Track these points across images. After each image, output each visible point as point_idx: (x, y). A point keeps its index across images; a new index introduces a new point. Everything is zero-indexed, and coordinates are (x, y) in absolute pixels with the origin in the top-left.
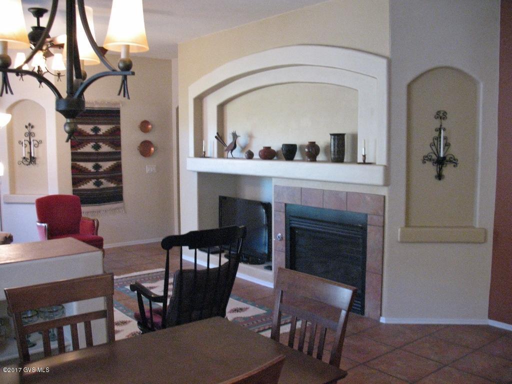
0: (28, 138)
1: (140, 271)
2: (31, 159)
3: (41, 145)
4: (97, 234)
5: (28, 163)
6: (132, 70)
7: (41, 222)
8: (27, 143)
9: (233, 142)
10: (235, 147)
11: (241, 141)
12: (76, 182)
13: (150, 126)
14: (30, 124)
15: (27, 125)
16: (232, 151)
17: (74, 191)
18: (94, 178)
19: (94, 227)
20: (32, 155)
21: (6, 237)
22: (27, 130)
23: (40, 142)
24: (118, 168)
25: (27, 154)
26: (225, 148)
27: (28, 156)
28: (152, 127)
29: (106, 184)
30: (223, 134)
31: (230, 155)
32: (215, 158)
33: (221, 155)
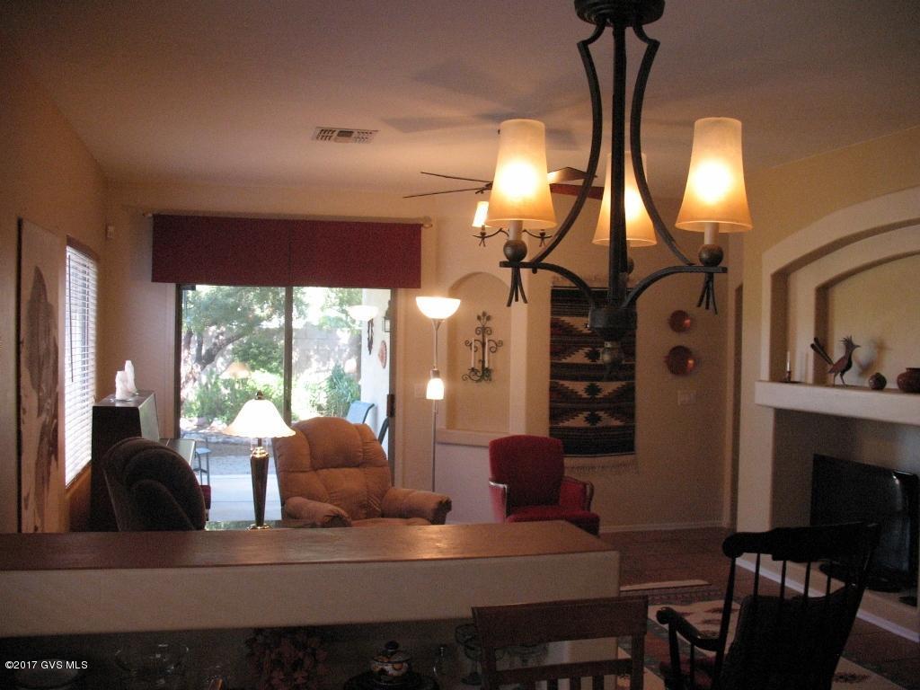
0: (480, 337)
1: (660, 580)
2: (483, 373)
3: (500, 349)
4: (589, 510)
5: (478, 379)
6: (722, 265)
7: (497, 481)
8: (479, 345)
9: (844, 357)
10: (849, 366)
11: (861, 355)
12: (555, 415)
13: (688, 321)
14: (484, 314)
15: (481, 314)
16: (843, 373)
17: (551, 429)
18: (586, 410)
19: (585, 495)
20: (486, 366)
21: (441, 502)
22: (479, 324)
23: (499, 344)
24: (628, 394)
25: (477, 362)
26: (830, 367)
27: (479, 367)
28: (691, 323)
29: (608, 421)
30: (826, 340)
31: (838, 380)
32: (810, 385)
33: (821, 380)
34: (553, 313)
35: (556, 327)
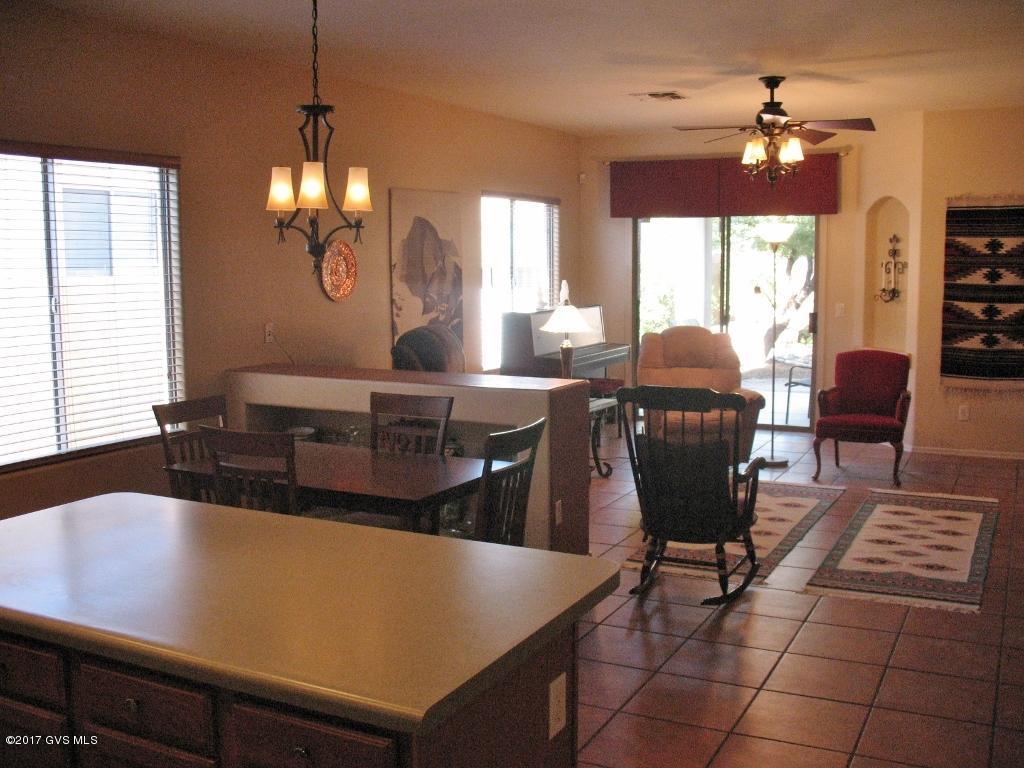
0: (891, 259)
2: (894, 293)
3: (904, 271)
5: (888, 298)
8: (890, 266)
12: (948, 335)
14: (895, 236)
15: (892, 237)
17: (944, 349)
18: (983, 331)
20: (893, 287)
22: (890, 246)
23: (903, 266)
34: (948, 234)
35: (950, 247)
